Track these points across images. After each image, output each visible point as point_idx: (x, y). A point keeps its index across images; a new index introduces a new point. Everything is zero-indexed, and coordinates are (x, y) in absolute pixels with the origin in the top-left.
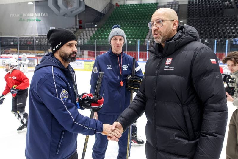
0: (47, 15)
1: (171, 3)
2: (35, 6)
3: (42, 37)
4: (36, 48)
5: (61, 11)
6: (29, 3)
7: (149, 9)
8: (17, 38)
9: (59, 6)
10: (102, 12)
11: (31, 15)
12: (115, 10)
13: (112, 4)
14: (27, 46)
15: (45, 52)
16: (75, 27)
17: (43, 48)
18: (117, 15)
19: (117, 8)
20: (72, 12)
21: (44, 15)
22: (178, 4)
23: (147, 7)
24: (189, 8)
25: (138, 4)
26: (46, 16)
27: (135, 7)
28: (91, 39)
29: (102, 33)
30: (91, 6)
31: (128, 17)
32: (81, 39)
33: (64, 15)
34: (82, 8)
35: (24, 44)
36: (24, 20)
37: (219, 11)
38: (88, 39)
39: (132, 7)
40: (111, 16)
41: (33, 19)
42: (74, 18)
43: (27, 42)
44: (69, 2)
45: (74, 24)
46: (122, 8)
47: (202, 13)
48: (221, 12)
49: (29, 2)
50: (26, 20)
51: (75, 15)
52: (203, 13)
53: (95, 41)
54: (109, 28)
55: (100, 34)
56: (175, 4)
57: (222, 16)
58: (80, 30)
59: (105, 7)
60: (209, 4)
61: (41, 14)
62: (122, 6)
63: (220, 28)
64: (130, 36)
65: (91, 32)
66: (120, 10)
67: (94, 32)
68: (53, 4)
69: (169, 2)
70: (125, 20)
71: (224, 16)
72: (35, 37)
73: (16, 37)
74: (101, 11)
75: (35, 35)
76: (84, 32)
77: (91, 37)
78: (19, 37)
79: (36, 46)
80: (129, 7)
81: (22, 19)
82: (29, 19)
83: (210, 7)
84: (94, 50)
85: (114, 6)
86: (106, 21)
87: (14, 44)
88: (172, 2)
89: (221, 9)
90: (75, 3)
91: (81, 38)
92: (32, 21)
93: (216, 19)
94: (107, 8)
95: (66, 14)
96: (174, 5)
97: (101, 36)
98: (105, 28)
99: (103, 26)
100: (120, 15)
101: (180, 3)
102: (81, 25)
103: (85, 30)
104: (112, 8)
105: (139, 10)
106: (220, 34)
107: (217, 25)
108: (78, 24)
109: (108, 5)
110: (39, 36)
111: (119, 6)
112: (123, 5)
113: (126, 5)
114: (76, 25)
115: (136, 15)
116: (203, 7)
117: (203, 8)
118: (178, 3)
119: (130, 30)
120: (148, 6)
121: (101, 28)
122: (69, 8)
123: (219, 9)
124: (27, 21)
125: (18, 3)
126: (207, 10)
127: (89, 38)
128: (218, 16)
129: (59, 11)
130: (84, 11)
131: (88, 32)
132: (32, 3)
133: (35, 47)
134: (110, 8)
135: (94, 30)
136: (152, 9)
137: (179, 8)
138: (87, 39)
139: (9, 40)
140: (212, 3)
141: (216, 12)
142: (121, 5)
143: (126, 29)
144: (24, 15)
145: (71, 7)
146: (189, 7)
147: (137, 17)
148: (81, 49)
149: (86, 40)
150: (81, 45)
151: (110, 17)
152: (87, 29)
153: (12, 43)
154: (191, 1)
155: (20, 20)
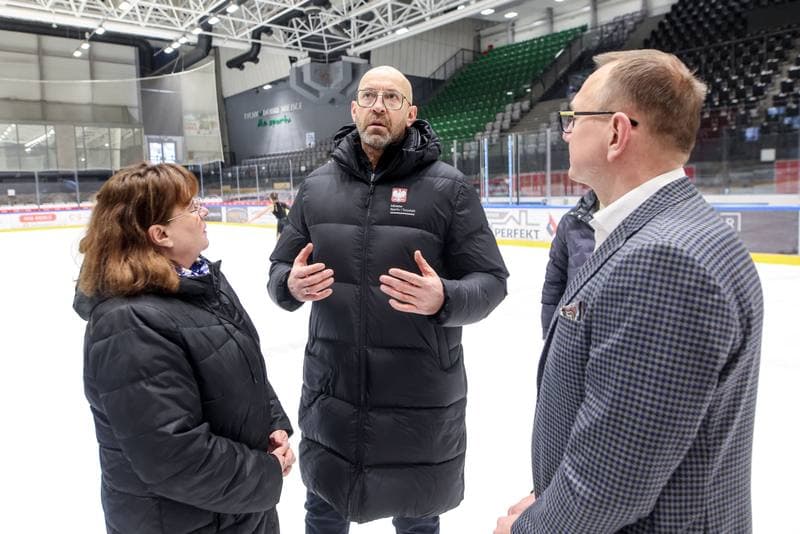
0: (300, 107)
5: (322, 95)
6: (266, 88)
10: (436, 77)
11: (275, 111)
21: (295, 108)
26: (299, 110)
36: (265, 124)
41: (278, 118)
49: (265, 85)
50: (268, 123)
59: (446, 64)
61: (289, 106)
68: (298, 84)
74: (427, 76)
81: (263, 123)
82: (272, 119)
92: (279, 122)
94: (453, 64)
124: (271, 124)
125: (252, 89)
129: (318, 96)
132: (269, 87)
144: (265, 113)
155: (259, 125)
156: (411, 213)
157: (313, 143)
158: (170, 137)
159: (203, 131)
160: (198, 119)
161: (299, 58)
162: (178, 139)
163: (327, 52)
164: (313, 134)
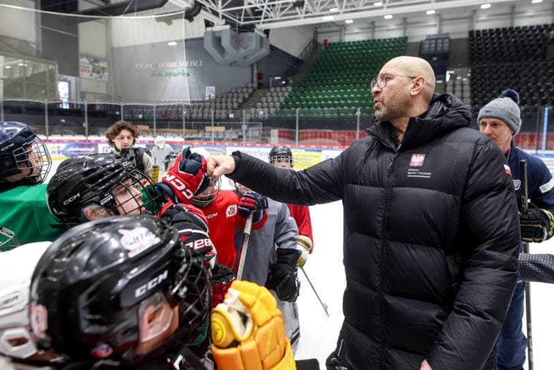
0: (201, 65)
1: (435, 37)
2: (186, 48)
3: (196, 104)
4: (186, 124)
5: (227, 57)
6: (170, 44)
7: (390, 49)
8: (152, 107)
9: (224, 46)
10: (300, 58)
11: (173, 65)
12: (324, 53)
13: (317, 43)
14: (167, 120)
15: (198, 132)
16: (250, 85)
17: (195, 125)
18: (329, 62)
19: (327, 48)
20: (245, 58)
21: (196, 64)
22: (448, 38)
23: (386, 45)
24: (472, 45)
25: (369, 41)
26: (199, 66)
27: (361, 45)
28: (282, 107)
29: (301, 95)
30: (279, 47)
31: (350, 65)
32: (262, 107)
33: (231, 64)
34: (265, 51)
35: (161, 118)
36: (160, 75)
37: (535, 51)
38: (276, 108)
39: (356, 46)
40: (316, 63)
41: (175, 71)
42: (250, 70)
43: (166, 113)
44: (242, 40)
45: (249, 79)
46: (336, 48)
47: (499, 54)
48: (539, 51)
49: (170, 42)
50: (164, 74)
51: (251, 63)
52: (502, 55)
53: (297, 110)
54: (315, 87)
55: (298, 97)
56: (443, 39)
57: (544, 59)
58: (260, 92)
59: (306, 48)
60: (514, 37)
61: (189, 63)
62: (337, 45)
63: (533, 85)
64: (357, 102)
65: (280, 94)
66: (334, 52)
67: (286, 94)
68: (213, 45)
69: (429, 34)
70: (345, 71)
71: (547, 59)
72: (185, 105)
73: (152, 105)
74: (297, 56)
75: (185, 102)
76: (269, 94)
77: (281, 103)
78: (157, 105)
79: (186, 120)
80: (351, 46)
81: (157, 73)
82: (168, 72)
83: (515, 42)
84: (295, 128)
85: (320, 45)
86: (308, 73)
87: (143, 117)
88: (436, 35)
89: (540, 46)
90: (252, 41)
91: (264, 106)
93: (532, 65)
94: (308, 49)
95: (235, 62)
96: (440, 41)
97: (301, 101)
98: (307, 86)
99: (302, 82)
100: (334, 62)
101: (452, 37)
102: (261, 81)
103: (269, 91)
104: (317, 49)
105: (370, 51)
106: (543, 96)
107: (534, 78)
108: (255, 79)
109: (310, 43)
110: (192, 102)
111: (330, 44)
112: (339, 44)
113: (345, 43)
114: (252, 82)
115: (364, 61)
116: (500, 43)
117: (502, 45)
118: (447, 36)
119: (355, 90)
120: (388, 43)
121: (299, 87)
122: (242, 51)
123: (536, 47)
124: (166, 76)
125: (150, 44)
126: (509, 48)
127: (278, 106)
128: (535, 59)
129: (223, 57)
130: (268, 56)
131: (275, 94)
132: (174, 44)
133: (184, 122)
134: (313, 49)
135: (287, 91)
136: (397, 48)
137: (450, 46)
138: (274, 107)
139: (134, 110)
140: (513, 35)
141: (530, 52)
142: (334, 44)
143: (342, 89)
144: (161, 65)
145: (245, 48)
146: (472, 43)
147: (367, 64)
148: (263, 126)
149: (272, 110)
150: (264, 118)
151: (315, 67)
152: (272, 89)
153: (141, 116)
154: (475, 33)
155: (152, 75)
156: (427, 175)
157: (213, 95)
158: (65, 76)
159: (95, 75)
160: (91, 63)
161: (215, 23)
162: (72, 79)
163: (242, 23)
164: (214, 88)
